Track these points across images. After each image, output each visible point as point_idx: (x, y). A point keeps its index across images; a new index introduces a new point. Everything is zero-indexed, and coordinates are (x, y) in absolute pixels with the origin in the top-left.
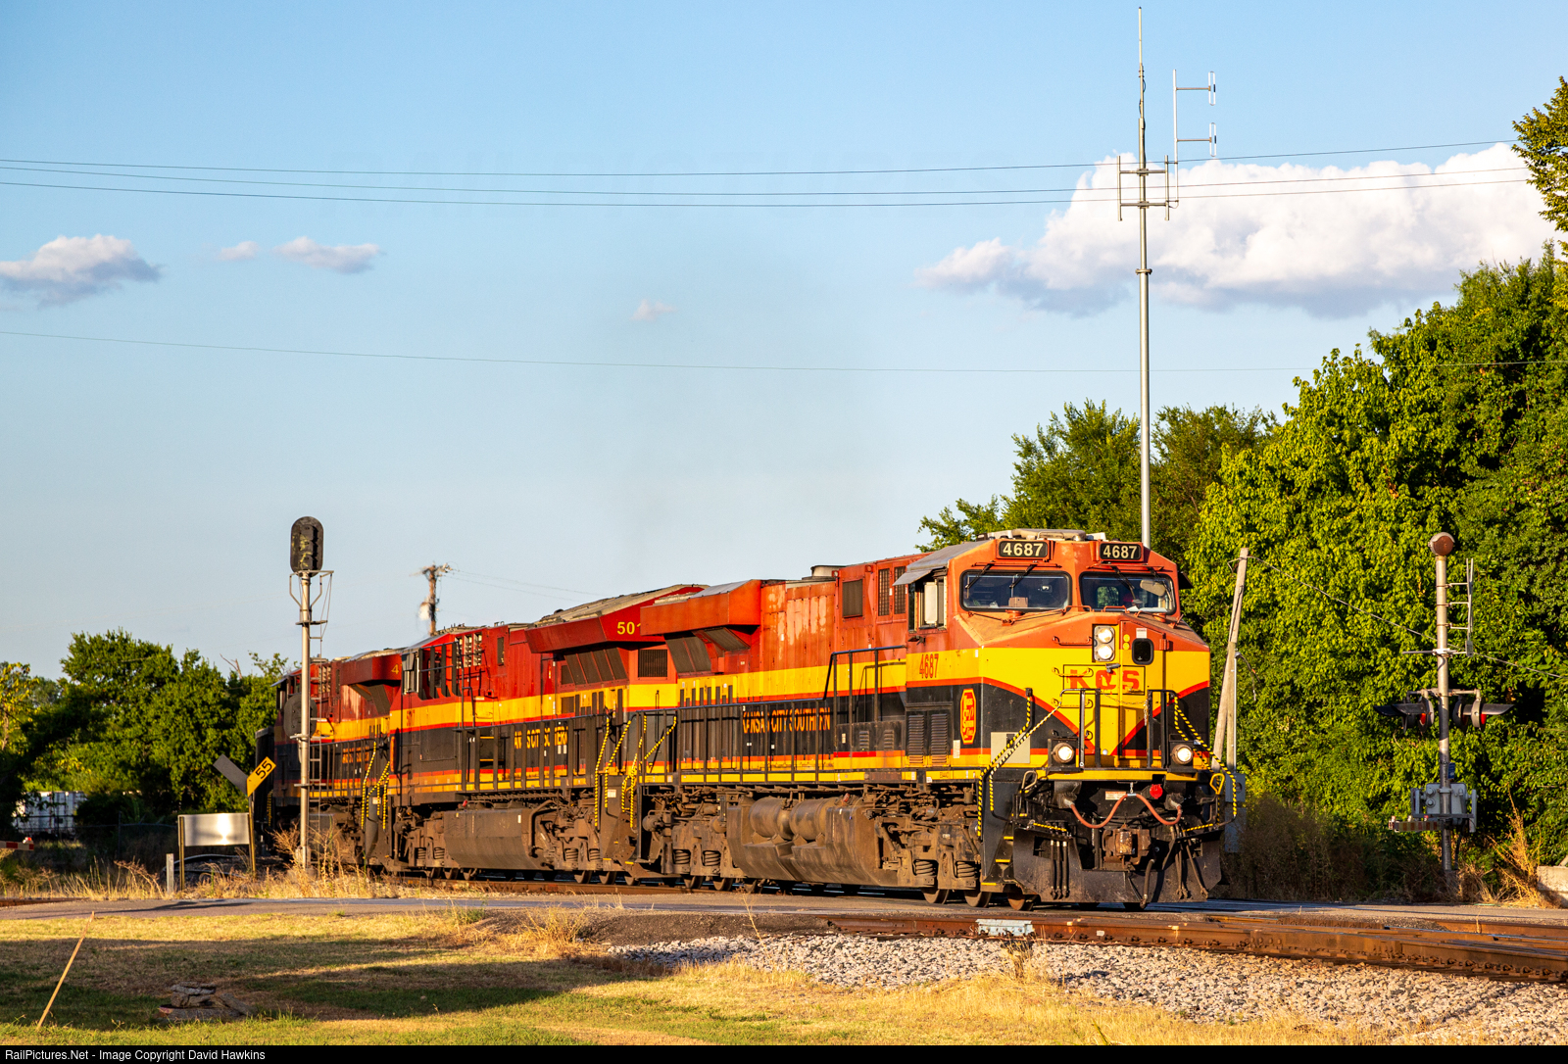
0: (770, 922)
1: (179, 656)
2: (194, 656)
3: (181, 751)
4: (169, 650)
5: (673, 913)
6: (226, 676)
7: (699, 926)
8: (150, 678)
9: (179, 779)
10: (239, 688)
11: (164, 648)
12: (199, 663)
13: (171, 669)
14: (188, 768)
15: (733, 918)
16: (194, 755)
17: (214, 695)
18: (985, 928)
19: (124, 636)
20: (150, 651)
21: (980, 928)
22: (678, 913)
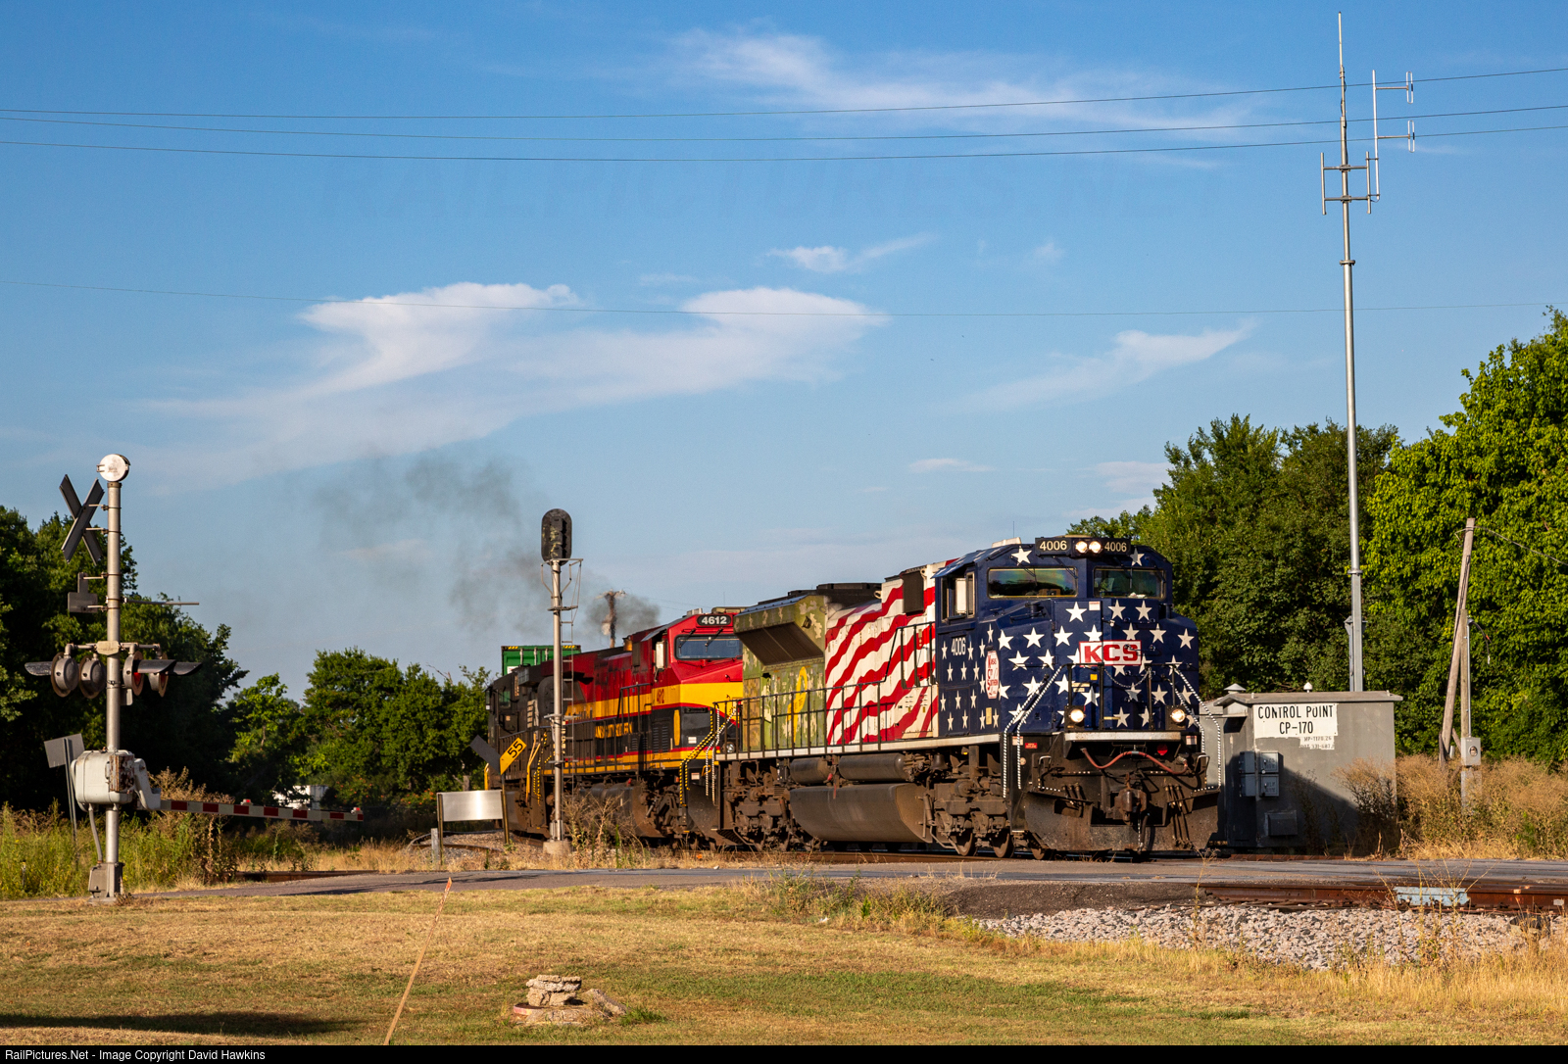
0: (1140, 892)
1: (403, 669)
2: (416, 669)
3: (408, 749)
4: (395, 664)
5: (1032, 882)
6: (442, 684)
7: (1061, 897)
8: (380, 688)
9: (405, 770)
10: (451, 695)
11: (391, 663)
12: (421, 672)
13: (397, 680)
14: (413, 762)
15: (1098, 887)
16: (417, 751)
17: (433, 701)
18: (1405, 897)
19: (359, 653)
20: (379, 665)
21: (1399, 897)
22: (1036, 882)
